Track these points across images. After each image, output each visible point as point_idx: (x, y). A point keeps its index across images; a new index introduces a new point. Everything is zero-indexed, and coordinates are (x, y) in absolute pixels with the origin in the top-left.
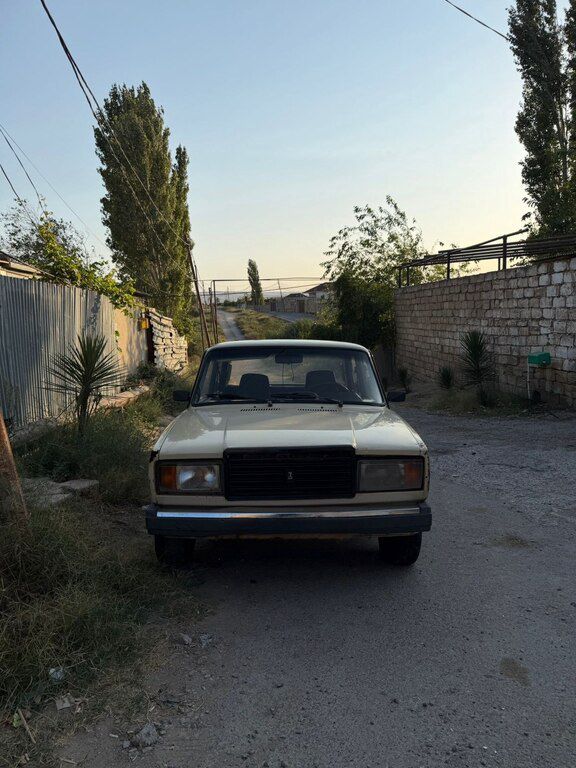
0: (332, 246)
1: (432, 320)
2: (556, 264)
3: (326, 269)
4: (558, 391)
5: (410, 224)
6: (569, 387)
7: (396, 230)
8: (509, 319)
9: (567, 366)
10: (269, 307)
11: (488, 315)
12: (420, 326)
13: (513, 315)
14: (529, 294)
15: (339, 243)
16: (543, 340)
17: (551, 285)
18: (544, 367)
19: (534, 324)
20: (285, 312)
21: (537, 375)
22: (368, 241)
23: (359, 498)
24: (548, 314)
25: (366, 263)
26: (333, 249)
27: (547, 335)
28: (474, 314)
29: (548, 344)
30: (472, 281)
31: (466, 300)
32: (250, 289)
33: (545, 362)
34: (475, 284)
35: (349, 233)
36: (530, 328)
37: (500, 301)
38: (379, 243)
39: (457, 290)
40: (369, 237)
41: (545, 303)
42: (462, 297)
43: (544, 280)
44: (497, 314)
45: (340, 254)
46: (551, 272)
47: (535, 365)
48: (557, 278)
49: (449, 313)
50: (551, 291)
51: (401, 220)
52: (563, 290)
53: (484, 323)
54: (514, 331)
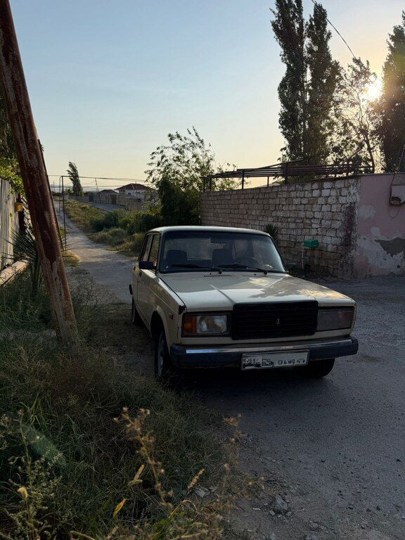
0: (153, 158)
1: (231, 216)
2: (325, 183)
3: (148, 175)
4: (323, 264)
5: (207, 147)
6: (331, 262)
7: (198, 151)
8: (289, 217)
9: (330, 248)
10: (88, 198)
11: (274, 214)
12: (221, 219)
13: (292, 215)
14: (304, 201)
15: (158, 157)
16: (314, 232)
17: (321, 196)
18: (313, 249)
19: (308, 221)
20: (101, 203)
21: (308, 254)
22: (178, 157)
23: (317, 335)
24: (318, 215)
25: (177, 173)
26: (154, 161)
27: (317, 228)
28: (263, 213)
29: (317, 234)
30: (263, 191)
31: (257, 203)
32: (71, 184)
33: (315, 246)
34: (265, 194)
35: (165, 150)
36: (305, 224)
37: (283, 205)
38: (186, 160)
39: (251, 196)
40: (179, 155)
41: (316, 208)
42: (254, 201)
43: (316, 193)
44: (280, 214)
45: (159, 165)
46: (321, 188)
47: (308, 248)
48: (326, 193)
49: (245, 212)
50: (321, 201)
51: (201, 144)
52: (330, 200)
53: (270, 219)
54: (292, 226)
